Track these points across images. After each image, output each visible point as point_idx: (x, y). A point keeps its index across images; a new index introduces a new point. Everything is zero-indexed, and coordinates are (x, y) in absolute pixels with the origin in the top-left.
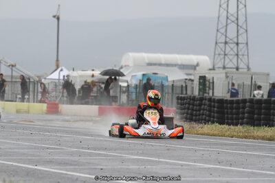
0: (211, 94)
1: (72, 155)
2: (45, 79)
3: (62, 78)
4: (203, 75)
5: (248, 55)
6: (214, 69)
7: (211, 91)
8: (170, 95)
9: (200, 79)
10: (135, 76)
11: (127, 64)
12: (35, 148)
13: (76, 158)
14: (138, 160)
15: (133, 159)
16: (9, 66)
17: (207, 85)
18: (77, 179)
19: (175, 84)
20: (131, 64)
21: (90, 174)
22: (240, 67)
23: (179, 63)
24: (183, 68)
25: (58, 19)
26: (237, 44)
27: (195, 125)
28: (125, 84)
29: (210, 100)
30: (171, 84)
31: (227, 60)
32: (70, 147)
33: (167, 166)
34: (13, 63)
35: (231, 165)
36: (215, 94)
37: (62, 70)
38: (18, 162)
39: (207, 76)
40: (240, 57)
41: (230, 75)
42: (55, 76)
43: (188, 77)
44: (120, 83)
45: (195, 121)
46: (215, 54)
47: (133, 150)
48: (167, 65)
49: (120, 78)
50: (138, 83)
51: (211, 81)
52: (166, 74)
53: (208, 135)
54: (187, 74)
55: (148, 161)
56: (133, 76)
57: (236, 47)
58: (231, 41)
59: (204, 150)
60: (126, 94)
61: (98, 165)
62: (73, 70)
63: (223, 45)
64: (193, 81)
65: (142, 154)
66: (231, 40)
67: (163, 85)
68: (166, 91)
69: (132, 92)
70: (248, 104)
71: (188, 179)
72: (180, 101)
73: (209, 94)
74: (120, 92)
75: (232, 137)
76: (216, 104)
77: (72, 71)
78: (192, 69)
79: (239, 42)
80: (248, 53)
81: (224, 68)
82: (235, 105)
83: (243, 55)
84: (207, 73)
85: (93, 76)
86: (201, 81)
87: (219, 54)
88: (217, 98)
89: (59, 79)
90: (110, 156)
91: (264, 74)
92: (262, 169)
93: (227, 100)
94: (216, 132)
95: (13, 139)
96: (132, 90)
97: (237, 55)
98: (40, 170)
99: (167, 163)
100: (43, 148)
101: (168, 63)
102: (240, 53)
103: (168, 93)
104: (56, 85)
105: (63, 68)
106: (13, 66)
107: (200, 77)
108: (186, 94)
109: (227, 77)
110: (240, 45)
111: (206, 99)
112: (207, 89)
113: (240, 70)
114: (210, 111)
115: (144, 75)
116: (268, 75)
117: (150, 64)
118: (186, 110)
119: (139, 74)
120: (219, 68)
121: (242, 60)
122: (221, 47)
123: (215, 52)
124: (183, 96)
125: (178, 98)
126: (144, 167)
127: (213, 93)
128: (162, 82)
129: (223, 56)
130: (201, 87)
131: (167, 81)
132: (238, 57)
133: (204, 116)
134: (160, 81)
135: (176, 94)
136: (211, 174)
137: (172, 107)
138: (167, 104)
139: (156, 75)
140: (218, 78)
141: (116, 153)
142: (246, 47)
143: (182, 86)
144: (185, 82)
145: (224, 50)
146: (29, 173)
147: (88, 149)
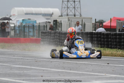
0: (60, 30)
4: (56, 19)
5: (80, 8)
6: (62, 16)
7: (60, 28)
8: (38, 31)
9: (54, 22)
10: (18, 20)
11: (14, 14)
14: (19, 68)
15: (17, 67)
17: (58, 25)
19: (40, 24)
20: (16, 14)
22: (76, 14)
23: (43, 13)
24: (45, 16)
26: (74, 2)
28: (13, 25)
29: (60, 33)
30: (38, 25)
35: (70, 70)
36: (62, 30)
39: (58, 20)
40: (76, 9)
41: (71, 19)
43: (48, 21)
44: (11, 25)
46: (62, 8)
47: (17, 62)
48: (36, 14)
50: (20, 25)
51: (60, 23)
52: (35, 19)
54: (47, 19)
55: (25, 68)
56: (17, 21)
57: (74, 3)
60: (14, 31)
64: (50, 23)
65: (22, 64)
67: (33, 26)
68: (36, 28)
69: (17, 30)
72: (43, 34)
73: (59, 30)
76: (63, 36)
78: (49, 16)
79: (75, 0)
80: (80, 6)
81: (67, 15)
83: (78, 8)
84: (58, 18)
86: (55, 23)
87: (65, 8)
88: (63, 32)
90: (5, 66)
91: (89, 18)
92: (87, 71)
96: (17, 28)
97: (74, 8)
99: (35, 69)
101: (37, 13)
102: (76, 7)
103: (37, 30)
107: (54, 20)
108: (47, 30)
109: (69, 20)
110: (76, 2)
111: (57, 33)
112: (58, 27)
113: (76, 16)
114: (59, 39)
115: (23, 20)
116: (91, 19)
117: (26, 14)
118: (47, 39)
119: (21, 20)
120: (65, 15)
121: (77, 11)
122: (66, 3)
123: (62, 6)
124: (45, 31)
125: (42, 33)
126: (22, 72)
127: (61, 29)
128: (33, 24)
129: (67, 8)
130: (54, 26)
131: (36, 23)
132: (75, 9)
133: (57, 42)
134: (32, 23)
135: (41, 30)
136: (59, 75)
137: (39, 37)
138: (36, 36)
139: (30, 20)
140: (64, 21)
141: (8, 64)
142: (79, 3)
143: (44, 26)
144: (46, 24)
145: (67, 5)
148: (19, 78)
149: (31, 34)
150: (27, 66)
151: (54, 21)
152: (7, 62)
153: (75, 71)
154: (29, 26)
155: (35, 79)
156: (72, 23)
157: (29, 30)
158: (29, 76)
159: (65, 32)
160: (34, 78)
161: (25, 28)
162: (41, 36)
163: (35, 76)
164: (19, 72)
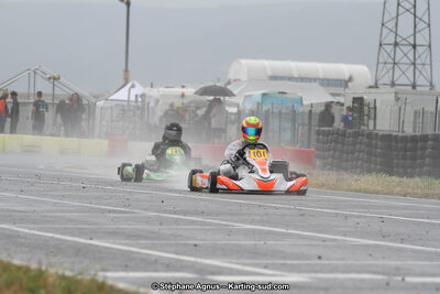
0: (371, 127)
1: (148, 222)
2: (107, 100)
3: (133, 98)
4: (360, 96)
5: (431, 65)
6: (376, 86)
7: (371, 122)
8: (306, 128)
9: (353, 102)
10: (250, 96)
11: (237, 77)
12: (91, 210)
13: (155, 228)
14: (254, 231)
16: (50, 78)
17: (366, 112)
18: (156, 261)
19: (313, 109)
20: (244, 77)
21: (177, 253)
22: (418, 83)
23: (321, 76)
24: (328, 85)
25: (128, 4)
26: (414, 46)
27: (345, 176)
28: (235, 110)
29: (369, 135)
30: (307, 110)
31: (398, 73)
32: (146, 209)
33: (300, 242)
34: (55, 75)
35: (402, 241)
36: (378, 127)
37: (133, 86)
38: (62, 234)
39: (365, 97)
40: (419, 67)
41: (403, 97)
42: (122, 95)
43: (335, 99)
44: (227, 108)
45: (346, 170)
46: (378, 63)
48: (302, 79)
49: (227, 98)
50: (255, 108)
51: (372, 106)
52: (300, 94)
53: (366, 191)
54: (333, 95)
55: (269, 233)
56: (246, 96)
58: (404, 42)
59: (360, 217)
60: (236, 125)
61: (188, 238)
62: (152, 86)
63: (392, 47)
64: (342, 105)
65: (260, 222)
66: (405, 39)
67: (295, 111)
68: (300, 121)
70: (430, 142)
72: (321, 137)
73: (368, 126)
75: (405, 196)
76: (379, 143)
77: (149, 89)
78: (341, 86)
80: (431, 60)
81: (393, 84)
82: (409, 145)
83: (424, 65)
84: (365, 93)
85: (183, 96)
86: (356, 105)
87: (385, 63)
88: (380, 133)
89: (129, 101)
90: (210, 224)
93: (396, 136)
94: (379, 188)
95: (53, 197)
97: (414, 64)
98: (97, 246)
99: (300, 237)
100: (103, 211)
101: (303, 75)
102: (418, 61)
103: (303, 125)
104: (123, 110)
105: (135, 83)
106: (55, 79)
107: (354, 99)
109: (397, 99)
110: (418, 48)
111: (363, 135)
112: (366, 118)
113: (418, 88)
114: (369, 154)
115: (264, 95)
117: (274, 78)
118: (331, 152)
119: (257, 94)
120: (384, 85)
121: (420, 72)
122: (389, 50)
123: (378, 59)
125: (318, 133)
126: (262, 242)
127: (375, 125)
128: (293, 106)
129: (392, 65)
131: (302, 104)
132: (415, 67)
133: (360, 162)
134: (290, 105)
135: (315, 126)
136: (370, 255)
137: (308, 147)
138: (302, 141)
139: (284, 96)
140: (383, 100)
142: (428, 51)
145: (392, 55)
146: (79, 251)
147: (175, 213)
148: (254, 262)
149: (287, 135)
150: (275, 227)
152: (217, 214)
154: (280, 112)
156: (408, 107)
157: (280, 126)
159: (386, 133)
160: (296, 262)
161: (270, 120)
162: (315, 143)
163: (297, 257)
164: (253, 242)
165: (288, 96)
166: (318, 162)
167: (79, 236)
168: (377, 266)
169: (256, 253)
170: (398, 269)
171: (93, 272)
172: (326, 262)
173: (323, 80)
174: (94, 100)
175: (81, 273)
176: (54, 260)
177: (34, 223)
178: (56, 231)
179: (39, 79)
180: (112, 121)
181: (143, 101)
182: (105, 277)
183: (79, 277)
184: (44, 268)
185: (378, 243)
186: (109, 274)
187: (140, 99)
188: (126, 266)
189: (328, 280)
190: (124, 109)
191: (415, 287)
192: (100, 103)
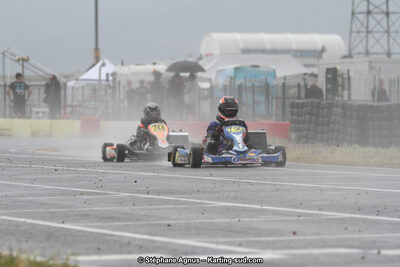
0: (346, 97)
1: (120, 204)
2: (77, 79)
3: (104, 77)
4: (333, 66)
6: (350, 56)
7: (346, 93)
8: (280, 101)
9: (327, 73)
10: (223, 70)
11: (209, 52)
12: (63, 193)
13: (128, 209)
14: (228, 209)
15: (221, 207)
16: (19, 60)
17: (340, 83)
18: (129, 243)
19: (287, 82)
20: (216, 52)
21: (150, 234)
22: (393, 51)
23: (294, 47)
24: (301, 56)
26: (387, 14)
27: (321, 148)
28: (206, 85)
29: (344, 106)
30: (280, 83)
31: (372, 41)
32: (119, 190)
33: (275, 218)
34: (24, 56)
35: (378, 213)
36: (353, 97)
37: (103, 65)
38: (35, 218)
39: (338, 67)
41: (377, 66)
42: (93, 74)
43: (309, 71)
45: (322, 141)
46: (351, 32)
47: (220, 192)
48: (275, 51)
49: (199, 74)
50: (227, 83)
51: (346, 76)
52: (273, 67)
53: (342, 163)
54: (307, 66)
55: (244, 209)
56: (219, 71)
57: (386, 19)
58: (377, 10)
59: (336, 190)
60: (209, 101)
61: (162, 218)
62: (122, 64)
63: (364, 16)
64: (316, 76)
65: (235, 199)
66: (377, 7)
67: (267, 84)
68: (274, 93)
71: (309, 237)
72: (295, 110)
73: (342, 96)
74: (200, 98)
75: (381, 166)
76: (355, 113)
77: (120, 67)
78: (314, 56)
79: (391, 10)
81: (367, 53)
82: (385, 114)
83: (397, 32)
84: (338, 63)
86: (330, 76)
87: (359, 32)
88: (355, 103)
89: (100, 80)
90: (184, 203)
93: (371, 106)
94: (355, 159)
97: (388, 32)
98: (69, 230)
99: (274, 213)
100: (75, 194)
101: (276, 47)
102: (392, 29)
103: (277, 98)
105: (106, 61)
106: (24, 60)
107: (328, 69)
109: (371, 68)
110: (391, 16)
111: (337, 106)
112: (340, 88)
113: (394, 57)
114: (344, 125)
115: (236, 69)
117: (246, 51)
118: (306, 125)
119: (230, 68)
120: (359, 54)
121: (394, 39)
122: (362, 19)
123: (351, 28)
124: (300, 101)
125: (293, 105)
126: (237, 220)
127: (349, 95)
128: (266, 80)
129: (365, 34)
130: (329, 86)
131: (275, 77)
132: (389, 35)
133: (335, 134)
134: (263, 78)
135: (290, 98)
136: (346, 229)
137: (284, 120)
138: (276, 115)
139: (257, 69)
140: (357, 70)
141: (193, 198)
143: (299, 85)
144: (304, 79)
145: (365, 24)
146: (51, 235)
147: (148, 193)
148: (228, 240)
149: (261, 109)
150: (249, 203)
151: (328, 71)
152: (191, 193)
153: (393, 217)
154: (253, 86)
155: (274, 242)
157: (253, 99)
158: (258, 232)
159: (361, 103)
160: (270, 239)
161: (244, 94)
162: (290, 117)
163: (272, 233)
164: (227, 220)
165: (261, 69)
166: (293, 136)
167: (51, 220)
168: (353, 239)
169: (231, 231)
170: (374, 242)
171: (65, 257)
172: (301, 238)
173: (297, 51)
174: (65, 81)
175: (52, 258)
176: (25, 246)
177: (6, 209)
178: (28, 216)
179: (8, 61)
180: (83, 100)
181: (114, 80)
182: (77, 261)
183: (51, 262)
184: (15, 254)
185: (353, 215)
186: (81, 258)
187: (111, 78)
188: (99, 249)
189: (304, 255)
190: (95, 88)
191: (391, 260)
192: (71, 84)
